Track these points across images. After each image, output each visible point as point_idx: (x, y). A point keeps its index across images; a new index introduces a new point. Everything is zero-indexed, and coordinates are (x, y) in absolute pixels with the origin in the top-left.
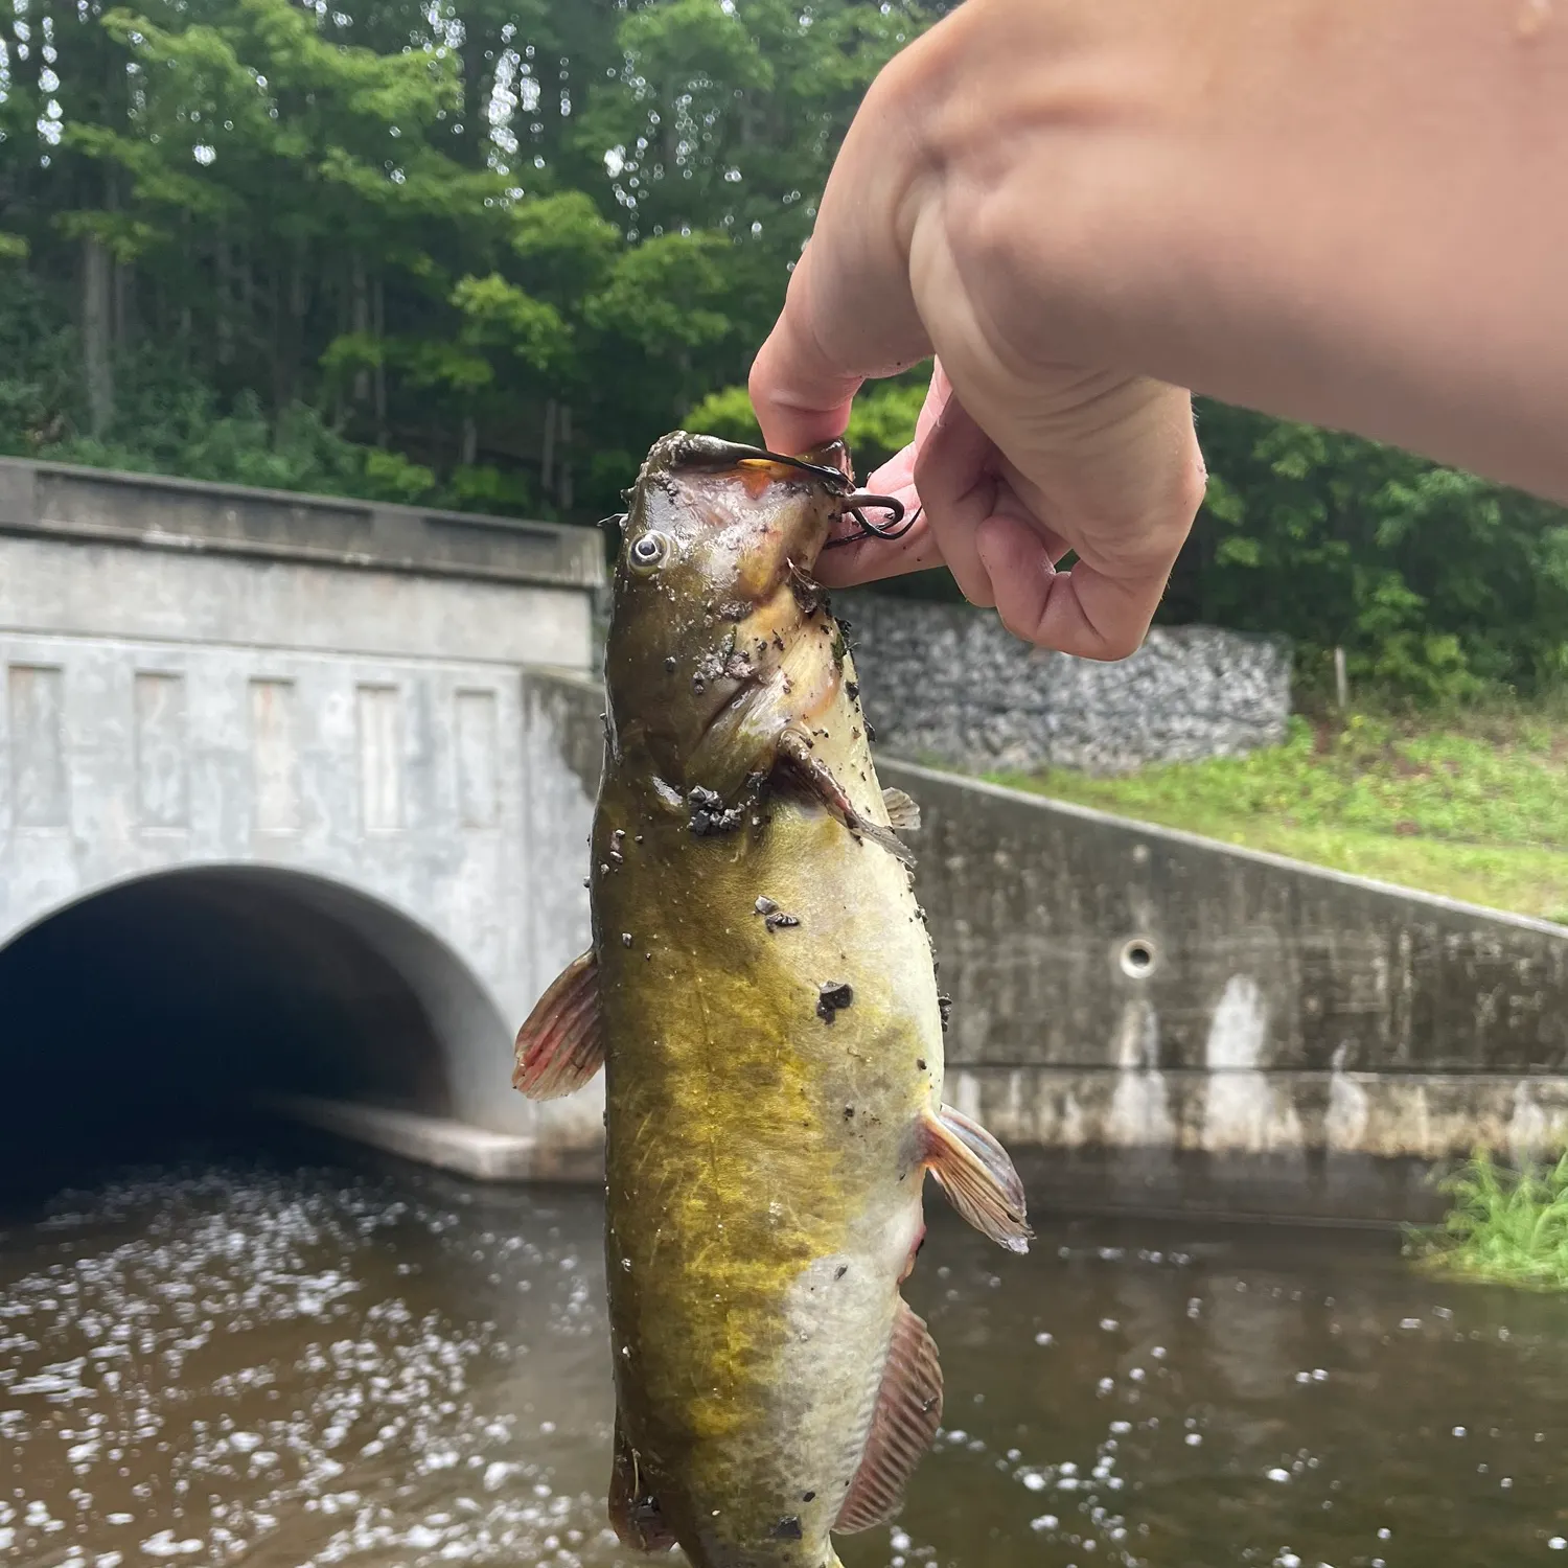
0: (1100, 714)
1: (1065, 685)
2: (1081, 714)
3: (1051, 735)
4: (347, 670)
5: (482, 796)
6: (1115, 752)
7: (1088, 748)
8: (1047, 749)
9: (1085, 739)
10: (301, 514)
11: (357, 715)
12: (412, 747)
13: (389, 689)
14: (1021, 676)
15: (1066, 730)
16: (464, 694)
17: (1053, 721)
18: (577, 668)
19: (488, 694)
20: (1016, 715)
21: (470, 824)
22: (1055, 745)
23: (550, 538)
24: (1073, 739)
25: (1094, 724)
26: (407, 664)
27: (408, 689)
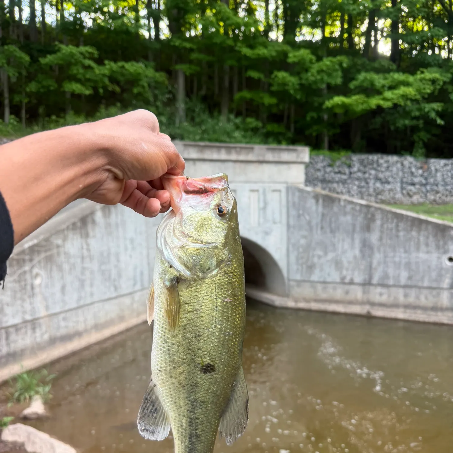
0: (442, 185)
1: (432, 177)
2: (437, 185)
3: (427, 191)
4: (248, 186)
5: (277, 217)
6: (447, 196)
7: (438, 195)
8: (426, 195)
9: (437, 192)
10: (238, 150)
11: (249, 198)
12: (262, 205)
13: (257, 191)
14: (419, 175)
15: (432, 190)
16: (274, 191)
17: (428, 187)
18: (300, 183)
19: (280, 191)
20: (418, 186)
21: (275, 223)
22: (428, 194)
23: (295, 150)
24: (434, 192)
25: (441, 188)
26: (261, 185)
27: (261, 191)
